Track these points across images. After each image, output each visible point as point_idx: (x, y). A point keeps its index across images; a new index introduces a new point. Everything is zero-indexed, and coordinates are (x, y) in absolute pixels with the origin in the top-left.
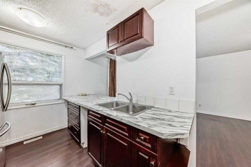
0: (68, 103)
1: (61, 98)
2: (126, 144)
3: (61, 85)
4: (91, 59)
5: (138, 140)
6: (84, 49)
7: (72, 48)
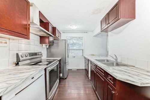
0: (85, 58)
1: (83, 56)
2: (103, 80)
3: (83, 50)
4: (96, 36)
5: (108, 78)
6: (93, 31)
7: (87, 32)
